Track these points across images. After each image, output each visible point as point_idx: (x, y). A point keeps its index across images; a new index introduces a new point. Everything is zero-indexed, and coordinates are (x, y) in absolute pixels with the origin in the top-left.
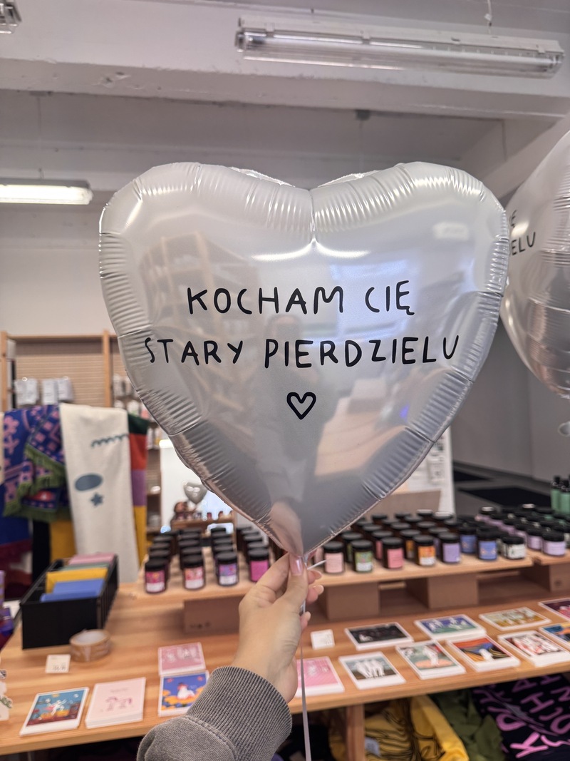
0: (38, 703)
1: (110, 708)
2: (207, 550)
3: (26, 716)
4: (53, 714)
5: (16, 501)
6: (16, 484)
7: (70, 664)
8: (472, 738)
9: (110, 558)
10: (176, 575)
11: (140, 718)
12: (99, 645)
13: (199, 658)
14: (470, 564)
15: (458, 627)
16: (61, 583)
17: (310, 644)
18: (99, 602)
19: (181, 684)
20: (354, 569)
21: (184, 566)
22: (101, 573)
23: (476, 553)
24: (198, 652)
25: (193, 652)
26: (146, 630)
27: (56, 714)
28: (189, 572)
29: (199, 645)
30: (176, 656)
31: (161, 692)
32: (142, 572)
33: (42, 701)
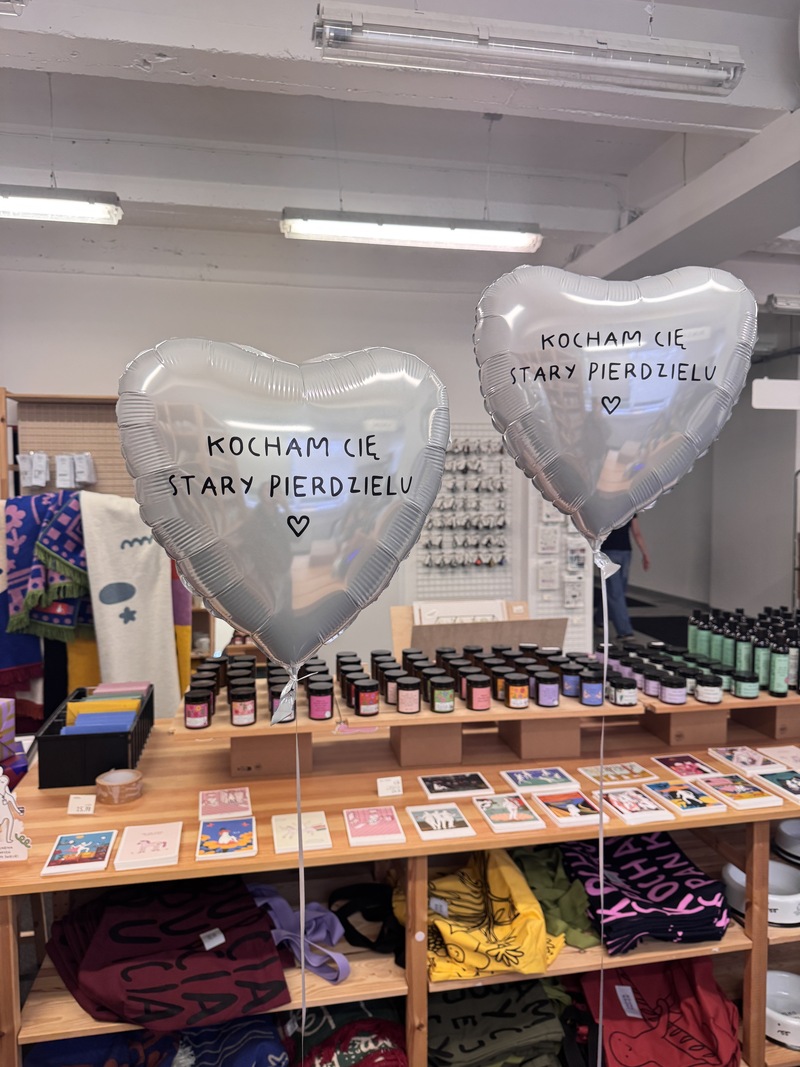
0: (59, 844)
1: (142, 851)
2: (261, 682)
3: (48, 856)
4: (77, 855)
5: (23, 614)
6: (24, 592)
7: (96, 804)
8: (556, 902)
9: (144, 688)
10: (223, 708)
11: (175, 863)
12: (129, 785)
13: (246, 803)
14: (569, 708)
15: (549, 780)
16: (82, 714)
17: (376, 792)
18: (130, 737)
19: (223, 829)
20: (432, 708)
21: (233, 698)
22: (133, 704)
23: (578, 696)
24: (245, 797)
25: (239, 797)
26: (185, 772)
27: (80, 856)
28: (237, 705)
29: (247, 789)
30: (219, 800)
31: (199, 837)
32: (181, 704)
33: (64, 842)
